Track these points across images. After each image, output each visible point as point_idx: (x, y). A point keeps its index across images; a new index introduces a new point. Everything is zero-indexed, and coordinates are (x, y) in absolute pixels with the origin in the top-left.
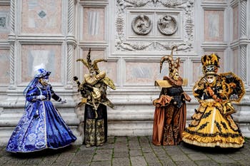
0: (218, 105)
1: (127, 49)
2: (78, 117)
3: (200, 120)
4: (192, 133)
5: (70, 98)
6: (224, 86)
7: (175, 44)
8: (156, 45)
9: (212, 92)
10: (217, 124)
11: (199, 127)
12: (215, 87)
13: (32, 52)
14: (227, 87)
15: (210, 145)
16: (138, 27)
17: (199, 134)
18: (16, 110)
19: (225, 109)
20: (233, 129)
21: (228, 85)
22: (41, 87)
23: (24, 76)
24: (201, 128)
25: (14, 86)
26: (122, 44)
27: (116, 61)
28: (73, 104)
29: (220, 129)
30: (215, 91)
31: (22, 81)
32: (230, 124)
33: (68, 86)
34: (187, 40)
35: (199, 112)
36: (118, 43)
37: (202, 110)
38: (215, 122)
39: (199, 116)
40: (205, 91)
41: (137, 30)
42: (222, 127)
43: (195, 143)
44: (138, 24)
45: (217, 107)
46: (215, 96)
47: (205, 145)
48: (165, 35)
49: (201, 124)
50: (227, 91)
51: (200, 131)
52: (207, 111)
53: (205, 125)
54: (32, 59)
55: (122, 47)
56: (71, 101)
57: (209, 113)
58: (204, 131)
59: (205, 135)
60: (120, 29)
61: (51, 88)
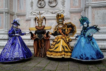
0: (64, 38)
1: (35, 15)
3: (55, 45)
4: (51, 52)
6: (66, 29)
7: (56, 11)
8: (47, 12)
9: (61, 32)
10: (63, 47)
11: (54, 48)
12: (62, 30)
14: (68, 30)
15: (59, 57)
16: (40, 4)
17: (54, 52)
19: (67, 39)
20: (70, 49)
21: (68, 29)
24: (55, 49)
26: (33, 13)
29: (64, 49)
30: (62, 31)
32: (69, 47)
34: (62, 8)
35: (55, 41)
36: (31, 12)
37: (56, 40)
38: (62, 45)
39: (54, 43)
40: (58, 31)
41: (39, 6)
42: (65, 48)
43: (52, 56)
44: (40, 3)
45: (63, 39)
46: (62, 33)
47: (57, 57)
48: (51, 7)
49: (55, 47)
50: (68, 31)
51: (55, 50)
52: (58, 41)
53: (57, 47)
57: (59, 42)
58: (57, 50)
59: (57, 52)
60: (32, 6)
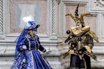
2: (62, 65)
5: (55, 48)
13: (20, 6)
18: (5, 58)
22: (30, 37)
23: (12, 27)
25: (3, 36)
27: (96, 16)
28: (58, 53)
31: (11, 32)
33: (53, 37)
54: (20, 12)
55: (101, 4)
56: (55, 51)
61: (38, 39)
